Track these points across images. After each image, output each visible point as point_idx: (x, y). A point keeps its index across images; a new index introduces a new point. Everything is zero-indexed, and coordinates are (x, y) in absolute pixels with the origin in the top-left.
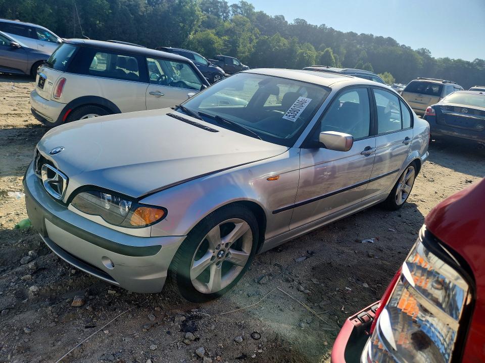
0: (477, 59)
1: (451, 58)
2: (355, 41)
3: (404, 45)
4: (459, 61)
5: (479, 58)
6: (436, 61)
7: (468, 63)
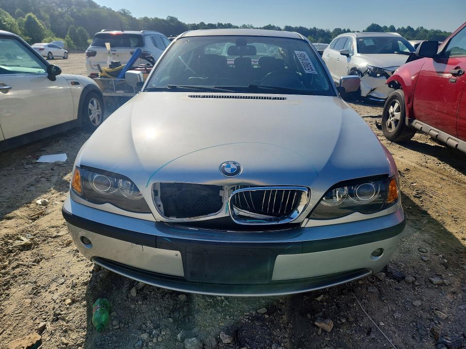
0: (169, 16)
1: (149, 17)
2: (54, 4)
3: (104, 7)
4: (156, 19)
5: (170, 16)
6: (138, 21)
7: (163, 20)
